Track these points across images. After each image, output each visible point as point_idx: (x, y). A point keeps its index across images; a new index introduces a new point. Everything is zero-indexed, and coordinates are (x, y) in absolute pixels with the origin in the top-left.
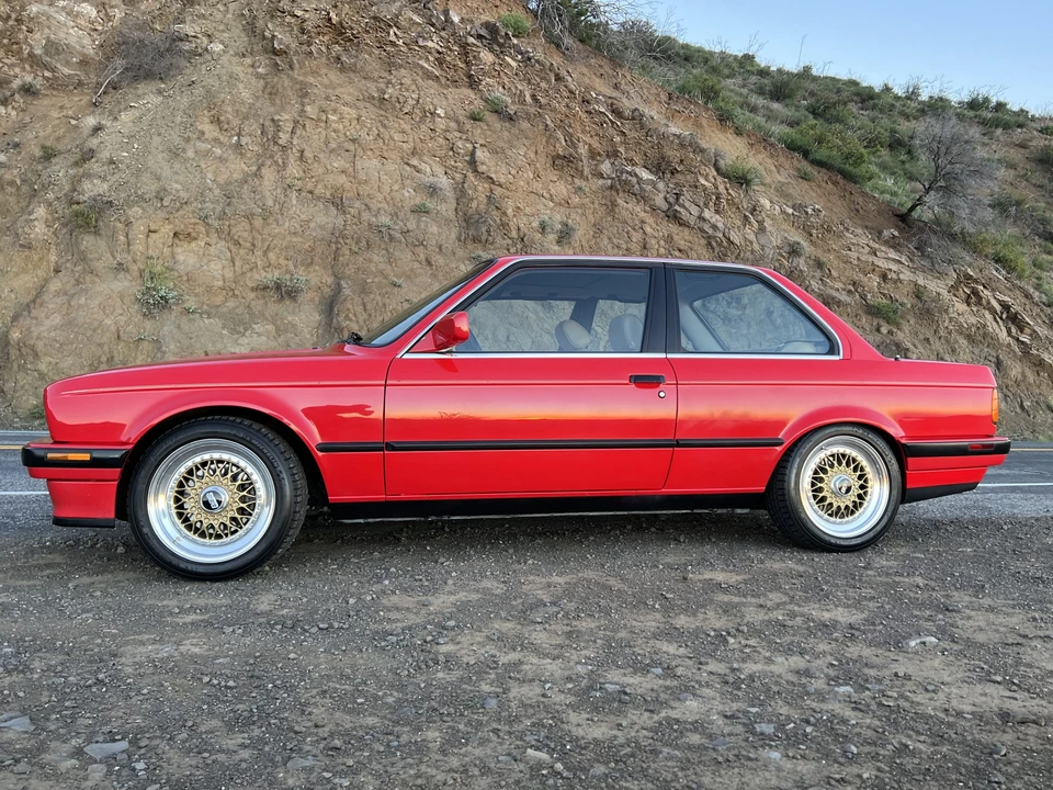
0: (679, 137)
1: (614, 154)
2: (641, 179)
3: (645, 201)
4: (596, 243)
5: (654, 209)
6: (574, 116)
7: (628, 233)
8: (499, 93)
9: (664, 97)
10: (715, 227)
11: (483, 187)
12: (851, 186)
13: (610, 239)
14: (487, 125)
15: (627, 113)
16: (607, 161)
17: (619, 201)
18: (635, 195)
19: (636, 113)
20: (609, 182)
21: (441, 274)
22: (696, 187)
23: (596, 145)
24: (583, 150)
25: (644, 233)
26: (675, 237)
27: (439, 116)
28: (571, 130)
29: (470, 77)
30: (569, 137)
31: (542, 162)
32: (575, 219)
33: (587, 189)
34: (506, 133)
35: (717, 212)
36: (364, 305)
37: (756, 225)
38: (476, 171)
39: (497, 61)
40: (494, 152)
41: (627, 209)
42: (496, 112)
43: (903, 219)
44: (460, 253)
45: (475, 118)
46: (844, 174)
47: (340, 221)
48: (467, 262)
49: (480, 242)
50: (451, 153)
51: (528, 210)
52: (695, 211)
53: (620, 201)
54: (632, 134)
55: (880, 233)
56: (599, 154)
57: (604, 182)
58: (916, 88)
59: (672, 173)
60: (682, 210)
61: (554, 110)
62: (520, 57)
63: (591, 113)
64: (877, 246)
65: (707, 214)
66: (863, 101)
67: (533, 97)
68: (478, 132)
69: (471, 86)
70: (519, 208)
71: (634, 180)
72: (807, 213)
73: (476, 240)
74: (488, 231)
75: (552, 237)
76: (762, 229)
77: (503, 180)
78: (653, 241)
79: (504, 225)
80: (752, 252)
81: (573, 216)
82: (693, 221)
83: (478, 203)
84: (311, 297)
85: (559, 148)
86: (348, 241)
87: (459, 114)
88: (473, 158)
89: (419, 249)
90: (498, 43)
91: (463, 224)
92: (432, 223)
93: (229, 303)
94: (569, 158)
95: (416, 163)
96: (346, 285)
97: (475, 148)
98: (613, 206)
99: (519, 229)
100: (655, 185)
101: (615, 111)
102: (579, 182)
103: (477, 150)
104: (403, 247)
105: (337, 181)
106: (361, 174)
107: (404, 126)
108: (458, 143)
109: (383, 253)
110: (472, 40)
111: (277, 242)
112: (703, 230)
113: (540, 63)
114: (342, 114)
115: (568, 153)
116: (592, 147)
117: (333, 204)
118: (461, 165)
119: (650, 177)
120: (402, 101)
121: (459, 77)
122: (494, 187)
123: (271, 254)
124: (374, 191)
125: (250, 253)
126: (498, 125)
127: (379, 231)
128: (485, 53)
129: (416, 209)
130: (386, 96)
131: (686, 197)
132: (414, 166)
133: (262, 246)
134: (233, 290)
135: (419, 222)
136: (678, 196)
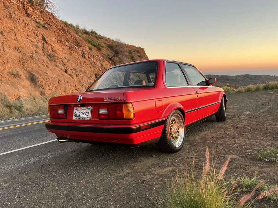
0: (79, 38)
3: (77, 53)
5: (80, 55)
11: (50, 47)
14: (42, 29)
16: (67, 42)
18: (75, 51)
21: (52, 70)
25: (80, 60)
26: (86, 62)
27: (30, 25)
29: (27, 14)
34: (48, 33)
38: (46, 42)
39: (34, 10)
41: (74, 54)
42: (42, 26)
43: (111, 59)
44: (52, 64)
45: (38, 27)
47: (20, 55)
48: (56, 67)
50: (37, 37)
53: (73, 52)
55: (109, 62)
56: (64, 40)
58: (78, 26)
60: (85, 55)
62: (38, 11)
64: (110, 64)
68: (41, 31)
69: (28, 17)
73: (55, 61)
75: (66, 61)
77: (54, 45)
78: (82, 62)
82: (87, 58)
83: (50, 51)
84: (23, 77)
85: (59, 37)
86: (25, 60)
87: (34, 25)
88: (44, 39)
89: (44, 63)
90: (33, 5)
91: (48, 57)
92: (43, 56)
93: (3, 80)
94: (61, 41)
95: (30, 38)
96: (34, 73)
97: (43, 36)
98: (71, 54)
99: (61, 59)
100: (78, 49)
101: (63, 29)
102: (63, 47)
103: (45, 37)
104: (39, 63)
105: (16, 42)
106: (20, 41)
107: (22, 27)
108: (39, 34)
109: (35, 64)
110: (25, 3)
111: (9, 60)
112: (89, 60)
113: (46, 14)
114: (6, 21)
115: (60, 39)
116: (63, 38)
117: (16, 49)
118: (41, 40)
119: (76, 47)
120: (18, 19)
121: (24, 13)
122: (52, 47)
123: (9, 64)
124: (24, 46)
125: (3, 64)
126: (44, 30)
127: (31, 58)
128: (30, 8)
129: (36, 52)
130: (12, 17)
131: (85, 52)
132: (29, 40)
133: (6, 62)
134: (2, 75)
135: (39, 56)
136: (83, 52)
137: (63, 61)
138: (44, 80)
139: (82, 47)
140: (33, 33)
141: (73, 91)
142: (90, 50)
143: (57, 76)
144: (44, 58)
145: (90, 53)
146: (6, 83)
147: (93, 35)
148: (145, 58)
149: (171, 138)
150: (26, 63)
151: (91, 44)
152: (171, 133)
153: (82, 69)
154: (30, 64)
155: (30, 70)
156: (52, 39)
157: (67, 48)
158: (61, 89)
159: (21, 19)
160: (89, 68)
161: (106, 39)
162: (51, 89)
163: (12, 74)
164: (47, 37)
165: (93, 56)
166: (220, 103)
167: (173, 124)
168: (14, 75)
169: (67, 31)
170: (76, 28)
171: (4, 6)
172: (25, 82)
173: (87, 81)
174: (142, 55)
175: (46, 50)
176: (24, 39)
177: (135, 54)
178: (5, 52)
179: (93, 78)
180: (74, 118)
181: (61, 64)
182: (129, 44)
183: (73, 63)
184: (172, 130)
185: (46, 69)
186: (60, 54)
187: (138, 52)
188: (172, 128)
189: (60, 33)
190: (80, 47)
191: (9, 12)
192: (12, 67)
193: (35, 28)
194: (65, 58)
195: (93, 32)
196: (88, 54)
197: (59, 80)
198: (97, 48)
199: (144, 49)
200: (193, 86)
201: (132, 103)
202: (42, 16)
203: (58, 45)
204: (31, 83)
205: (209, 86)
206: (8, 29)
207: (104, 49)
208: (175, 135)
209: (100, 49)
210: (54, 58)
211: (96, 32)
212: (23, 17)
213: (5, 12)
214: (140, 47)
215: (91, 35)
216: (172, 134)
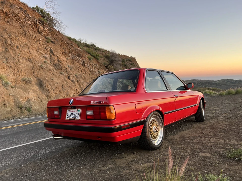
0: (80, 50)
1: (72, 52)
3: (79, 62)
5: (80, 64)
7: (78, 68)
11: (56, 58)
14: (50, 44)
16: (70, 54)
18: (77, 61)
20: (72, 58)
25: (81, 69)
26: (86, 70)
27: (41, 40)
29: (39, 32)
34: (55, 46)
37: (93, 68)
38: (53, 54)
39: (44, 29)
41: (76, 64)
43: (106, 67)
47: (32, 64)
48: (60, 74)
50: (46, 50)
53: (75, 62)
56: (68, 52)
58: (80, 40)
60: (85, 65)
62: (48, 29)
63: (64, 43)
69: (40, 34)
71: (76, 58)
75: (69, 69)
78: (83, 70)
80: (95, 73)
82: (87, 66)
83: (56, 61)
84: (33, 83)
85: (63, 50)
86: (35, 69)
87: (44, 41)
88: (51, 51)
89: (50, 71)
90: (44, 25)
91: (55, 66)
92: (50, 65)
93: (17, 85)
94: (65, 53)
95: (40, 51)
96: (42, 80)
97: (51, 49)
98: (73, 63)
99: (65, 67)
100: (79, 59)
101: (67, 43)
102: (67, 58)
103: (52, 49)
104: (47, 71)
105: (28, 55)
106: (32, 53)
107: (34, 42)
108: (47, 48)
109: (44, 72)
110: (38, 23)
111: (22, 69)
112: (89, 68)
113: (53, 31)
114: (22, 38)
115: (65, 51)
116: (67, 50)
117: (28, 60)
118: (49, 53)
119: (78, 58)
120: (32, 36)
121: (36, 31)
122: (58, 58)
123: (22, 72)
124: (35, 57)
125: (17, 72)
126: (52, 44)
127: (40, 67)
128: (41, 27)
129: (45, 62)
130: (27, 34)
131: (85, 62)
132: (40, 52)
133: (20, 70)
134: (16, 82)
135: (47, 65)
136: (84, 62)
137: (66, 70)
138: (50, 85)
139: (82, 58)
140: (42, 46)
141: (74, 94)
142: (89, 60)
143: (61, 82)
144: (51, 67)
145: (89, 63)
146: (19, 88)
147: (92, 47)
148: (136, 65)
149: (151, 137)
150: (36, 72)
151: (91, 55)
152: (150, 132)
153: (82, 76)
154: (39, 72)
155: (39, 77)
156: (58, 52)
157: (70, 59)
158: (64, 93)
159: (33, 36)
160: (88, 75)
161: (103, 50)
162: (56, 93)
163: (24, 81)
164: (54, 50)
165: (91, 65)
166: (198, 105)
167: (152, 124)
168: (26, 82)
169: (70, 44)
170: (79, 42)
171: (21, 25)
172: (34, 87)
174: (133, 63)
175: (52, 60)
176: (35, 52)
177: (128, 62)
178: (19, 62)
180: (66, 118)
181: (65, 72)
182: (123, 55)
183: (75, 71)
184: (151, 130)
185: (52, 76)
186: (64, 63)
187: (130, 60)
188: (151, 127)
189: (65, 47)
190: (81, 57)
191: (24, 30)
192: (25, 74)
193: (44, 42)
194: (68, 67)
195: (92, 45)
196: (88, 64)
197: (62, 85)
198: (96, 58)
199: (135, 58)
200: (171, 91)
201: (114, 106)
202: (51, 33)
203: (63, 56)
204: (40, 88)
205: (187, 90)
206: (23, 44)
207: (102, 59)
208: (155, 134)
209: (97, 59)
210: (59, 67)
211: (95, 45)
212: (35, 35)
213: (21, 31)
214: (132, 57)
215: (91, 47)
216: (152, 133)
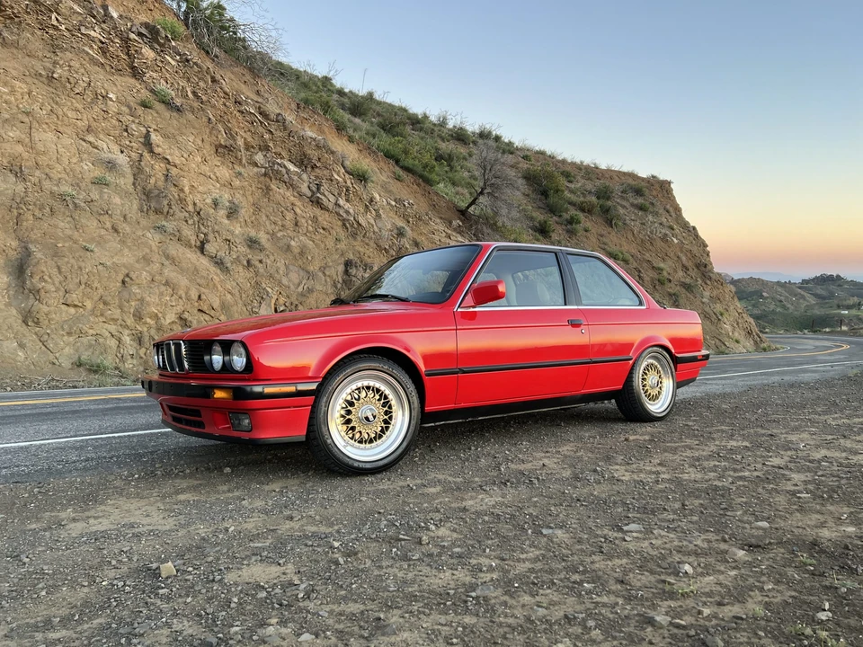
0: (315, 140)
1: (267, 148)
2: (289, 170)
3: (293, 188)
4: (256, 219)
5: (301, 195)
6: (231, 113)
7: (282, 212)
8: (162, 86)
9: (294, 106)
10: (347, 212)
11: (159, 167)
12: (428, 188)
13: (267, 216)
14: (157, 113)
15: (273, 116)
16: (260, 153)
17: (272, 186)
18: (285, 183)
19: (280, 117)
20: (263, 170)
21: (129, 241)
22: (332, 180)
23: (250, 139)
24: (240, 142)
25: (295, 213)
26: (320, 219)
27: (111, 99)
28: (229, 125)
29: (133, 68)
30: (229, 131)
31: (208, 150)
32: (238, 198)
33: (246, 175)
34: (175, 122)
35: (347, 200)
36: (59, 268)
37: (373, 212)
38: (151, 151)
39: (158, 58)
40: (165, 136)
41: (280, 193)
42: (163, 102)
43: (463, 213)
44: (144, 222)
45: (145, 105)
46: (424, 179)
47: (20, 188)
48: (152, 231)
49: (162, 213)
50: (126, 134)
51: (201, 189)
52: (332, 199)
54: (278, 134)
55: (451, 223)
56: (253, 147)
57: (259, 170)
59: (313, 168)
60: (323, 197)
61: (214, 106)
62: (178, 57)
63: (243, 113)
64: (450, 232)
65: (341, 202)
66: (413, 124)
67: (194, 93)
68: (149, 117)
69: (134, 76)
70: (193, 186)
71: (284, 170)
72: (404, 205)
73: (157, 211)
74: (169, 205)
75: (222, 213)
76: (378, 216)
77: (177, 162)
78: (303, 221)
79: (181, 200)
80: (374, 232)
81: (237, 196)
82: (330, 206)
83: (156, 180)
85: (222, 138)
86: (30, 207)
88: (146, 140)
89: (105, 218)
90: (158, 42)
91: (144, 197)
94: (229, 148)
95: (92, 140)
97: (148, 132)
98: (268, 190)
99: (195, 204)
100: (300, 176)
101: (262, 113)
102: (238, 168)
103: (154, 134)
106: (39, 145)
108: (134, 125)
109: (68, 219)
110: (133, 36)
112: (338, 214)
117: (11, 171)
118: (136, 145)
119: (294, 169)
120: (74, 82)
121: (122, 67)
122: (169, 167)
124: (53, 162)
126: (167, 114)
128: (146, 50)
129: (96, 182)
131: (326, 187)
132: (90, 143)
135: (101, 193)
136: (319, 186)
137: (199, 213)
138: (60, 272)
139: (317, 170)
140: (114, 122)
141: (186, 315)
142: (357, 179)
143: (138, 261)
144: (117, 201)
148: (661, 211)
150: (29, 216)
153: (293, 243)
155: (36, 236)
157: (254, 173)
158: (121, 307)
159: (83, 81)
160: (330, 243)
162: (76, 306)
164: (162, 137)
165: (366, 200)
171: (51, 45)
173: (299, 285)
174: (653, 204)
177: (622, 198)
179: (327, 273)
181: (190, 222)
182: (614, 169)
187: (639, 192)
190: (309, 169)
191: (54, 62)
194: (218, 203)
197: (127, 275)
199: (670, 183)
203: (214, 162)
206: (14, 110)
214: (653, 177)
